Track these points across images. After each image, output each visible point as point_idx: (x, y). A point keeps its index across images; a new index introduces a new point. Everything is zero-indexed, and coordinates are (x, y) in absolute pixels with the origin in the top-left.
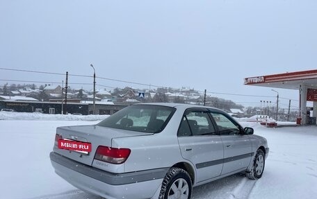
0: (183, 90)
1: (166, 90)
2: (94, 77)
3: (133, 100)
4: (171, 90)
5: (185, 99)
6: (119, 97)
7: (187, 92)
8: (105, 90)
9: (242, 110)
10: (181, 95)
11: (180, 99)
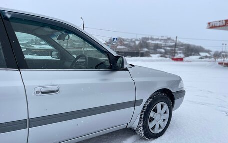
0: (163, 38)
1: (148, 39)
2: (84, 27)
3: (123, 47)
4: (152, 39)
5: (163, 45)
6: (113, 44)
7: (165, 40)
8: (103, 40)
9: (210, 54)
10: (160, 43)
11: (159, 45)
